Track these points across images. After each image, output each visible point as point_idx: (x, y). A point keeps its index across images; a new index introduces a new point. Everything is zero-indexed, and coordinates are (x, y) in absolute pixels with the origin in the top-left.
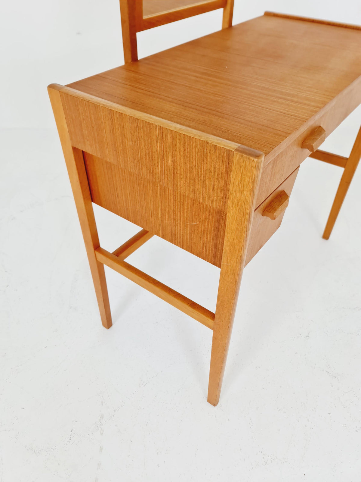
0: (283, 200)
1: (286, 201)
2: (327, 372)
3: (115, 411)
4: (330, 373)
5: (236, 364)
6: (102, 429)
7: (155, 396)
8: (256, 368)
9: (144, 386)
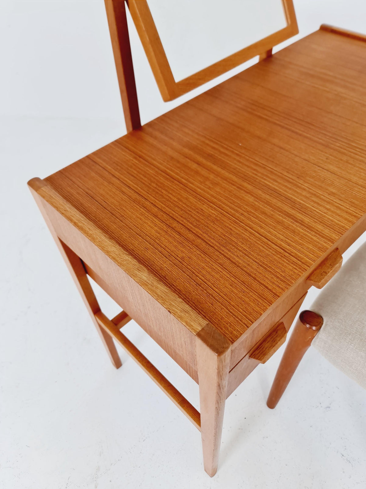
0: (278, 339)
1: (283, 339)
2: (341, 454)
3: (111, 464)
4: (345, 457)
5: (242, 429)
6: (96, 482)
7: (153, 455)
8: (264, 438)
9: (144, 441)
